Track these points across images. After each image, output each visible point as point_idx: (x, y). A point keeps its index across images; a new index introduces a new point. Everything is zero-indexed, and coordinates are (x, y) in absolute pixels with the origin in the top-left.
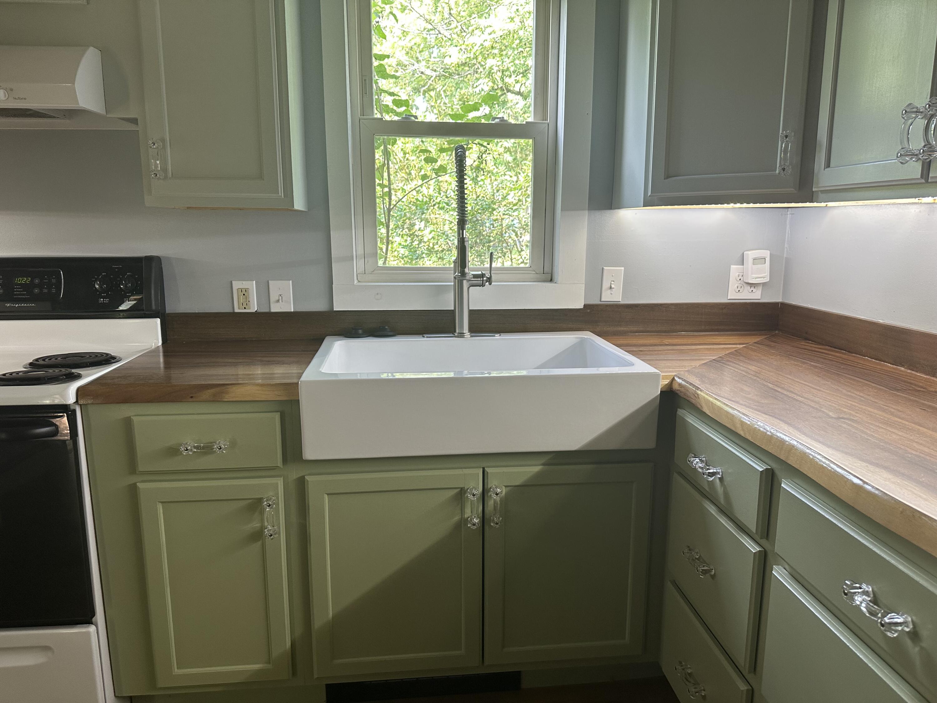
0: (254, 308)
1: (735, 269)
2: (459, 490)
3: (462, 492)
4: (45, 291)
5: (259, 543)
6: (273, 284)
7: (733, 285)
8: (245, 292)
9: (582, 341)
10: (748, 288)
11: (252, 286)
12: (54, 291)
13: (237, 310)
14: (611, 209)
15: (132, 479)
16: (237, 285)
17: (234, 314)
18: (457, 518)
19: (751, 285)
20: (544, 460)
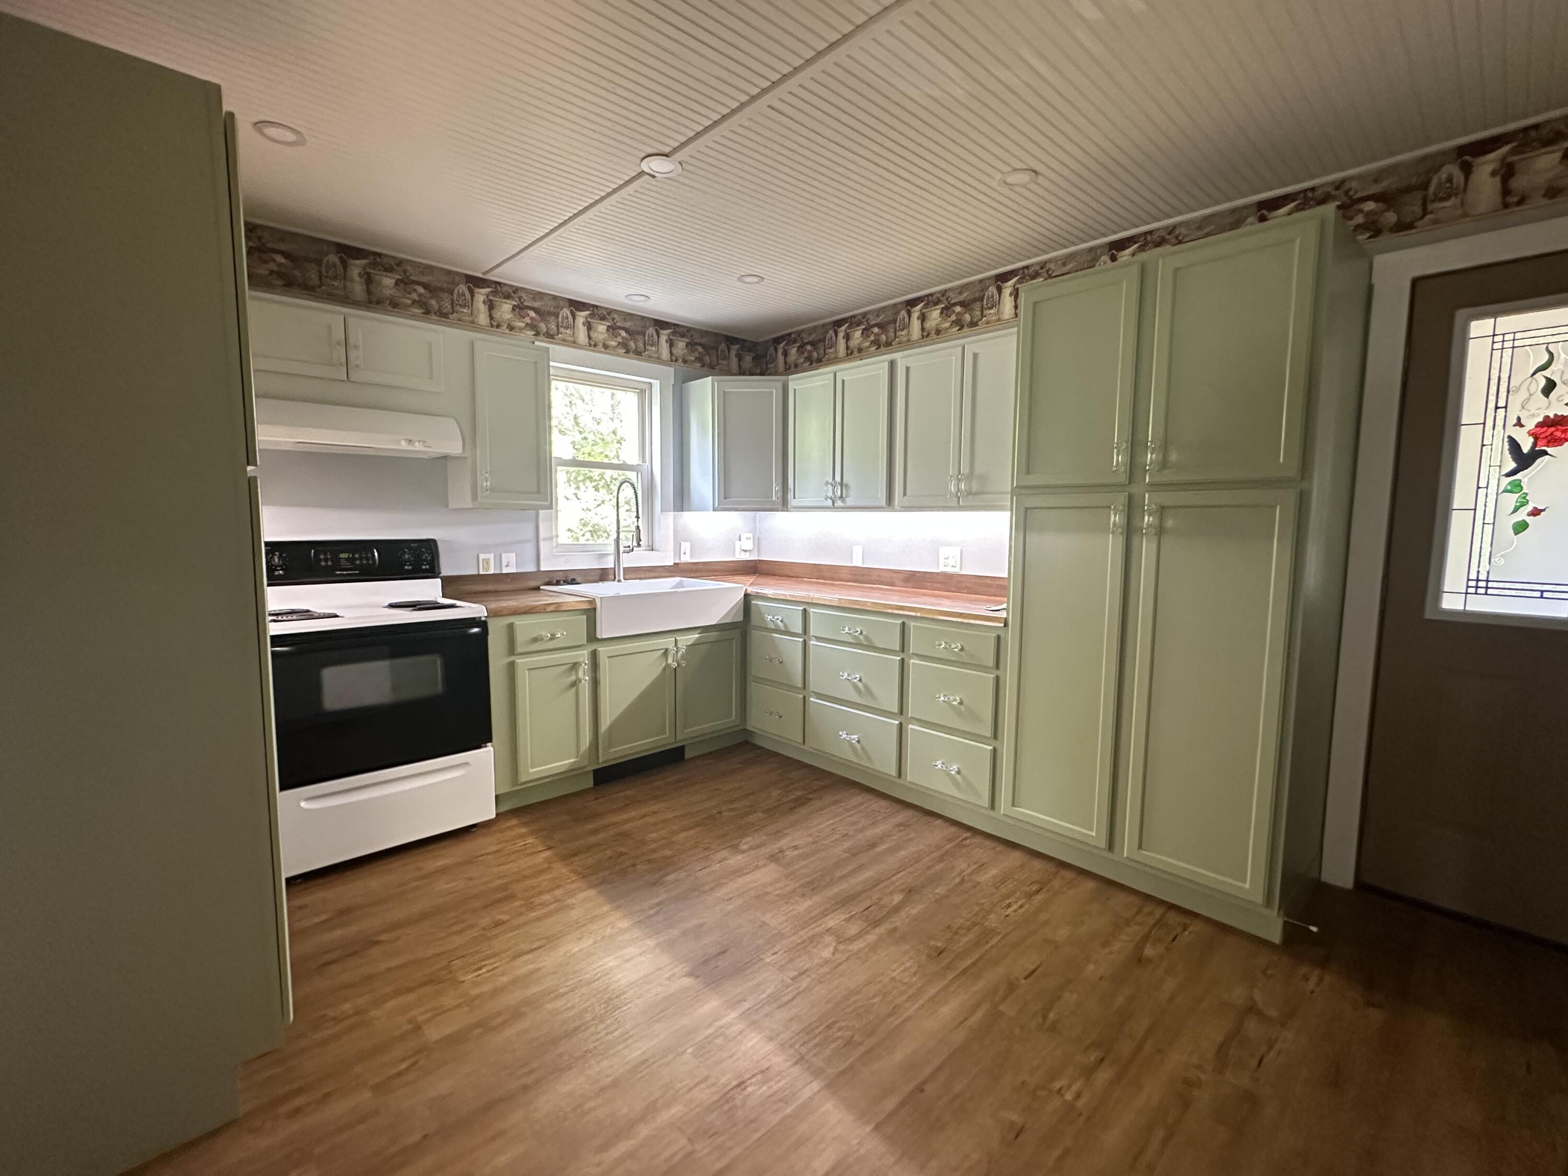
0: (492, 571)
1: (738, 544)
2: (663, 651)
3: (667, 650)
4: (365, 562)
5: (575, 688)
6: (504, 555)
7: (738, 550)
8: (487, 561)
9: (681, 581)
10: (743, 552)
11: (491, 556)
12: (371, 562)
13: (481, 573)
14: (682, 511)
15: (512, 658)
16: (482, 556)
17: (479, 575)
18: (664, 665)
19: (745, 551)
20: (699, 631)
